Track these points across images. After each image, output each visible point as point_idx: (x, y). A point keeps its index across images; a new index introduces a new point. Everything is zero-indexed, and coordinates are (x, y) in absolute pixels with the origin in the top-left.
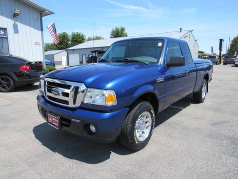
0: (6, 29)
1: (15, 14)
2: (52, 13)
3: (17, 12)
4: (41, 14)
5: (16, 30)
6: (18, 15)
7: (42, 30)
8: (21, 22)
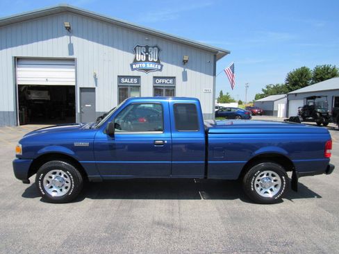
0: (175, 77)
1: (184, 61)
2: (227, 53)
3: (186, 58)
4: (215, 56)
5: (185, 78)
6: (187, 61)
7: (214, 74)
8: (191, 69)
